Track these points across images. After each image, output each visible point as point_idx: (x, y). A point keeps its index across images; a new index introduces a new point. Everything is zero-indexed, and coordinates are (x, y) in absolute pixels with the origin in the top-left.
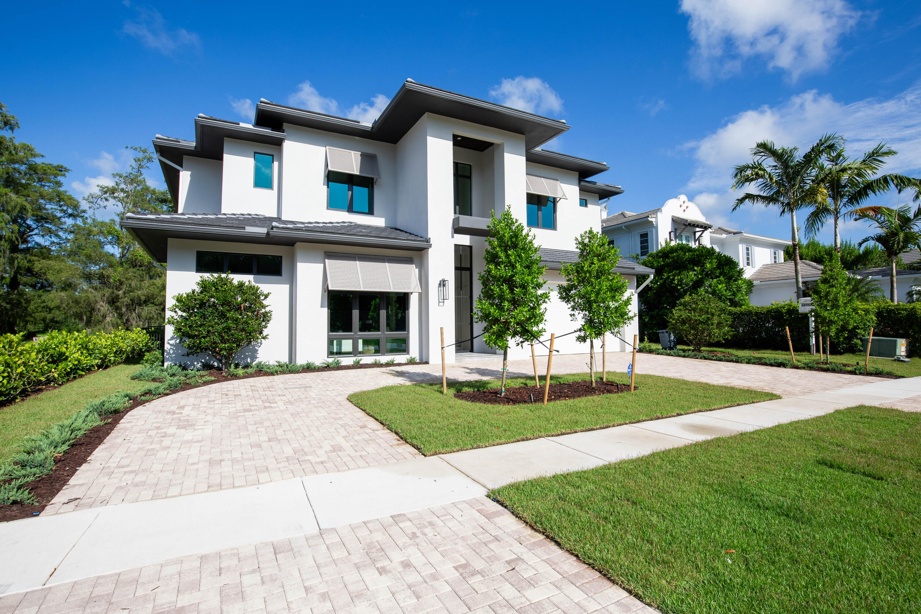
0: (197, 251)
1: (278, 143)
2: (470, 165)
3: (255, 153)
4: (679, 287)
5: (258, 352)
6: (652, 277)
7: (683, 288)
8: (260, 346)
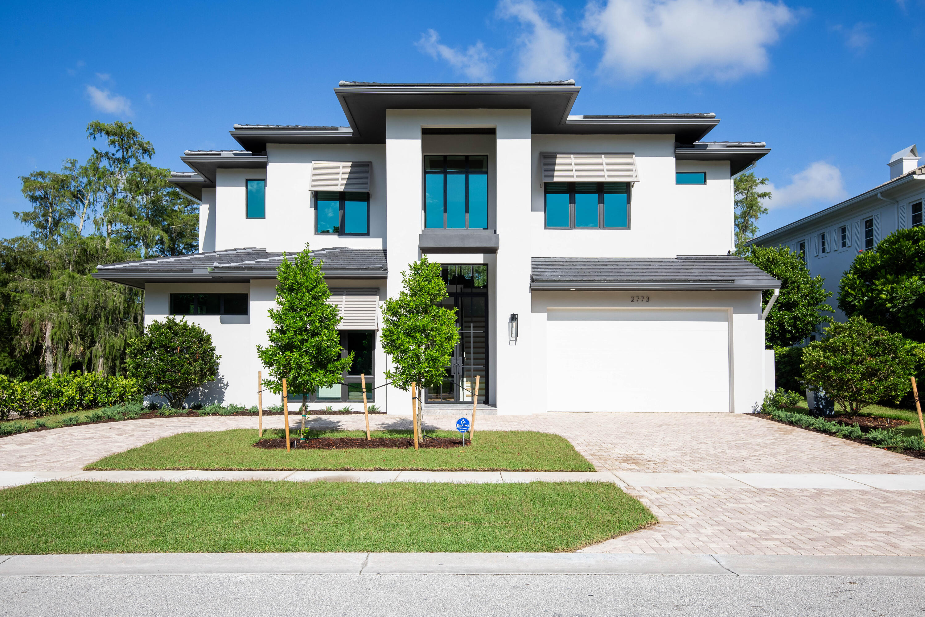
0: (171, 295)
1: (263, 166)
2: (487, 156)
3: (247, 180)
4: (888, 305)
5: (225, 394)
6: (777, 292)
7: (894, 306)
8: (226, 389)
